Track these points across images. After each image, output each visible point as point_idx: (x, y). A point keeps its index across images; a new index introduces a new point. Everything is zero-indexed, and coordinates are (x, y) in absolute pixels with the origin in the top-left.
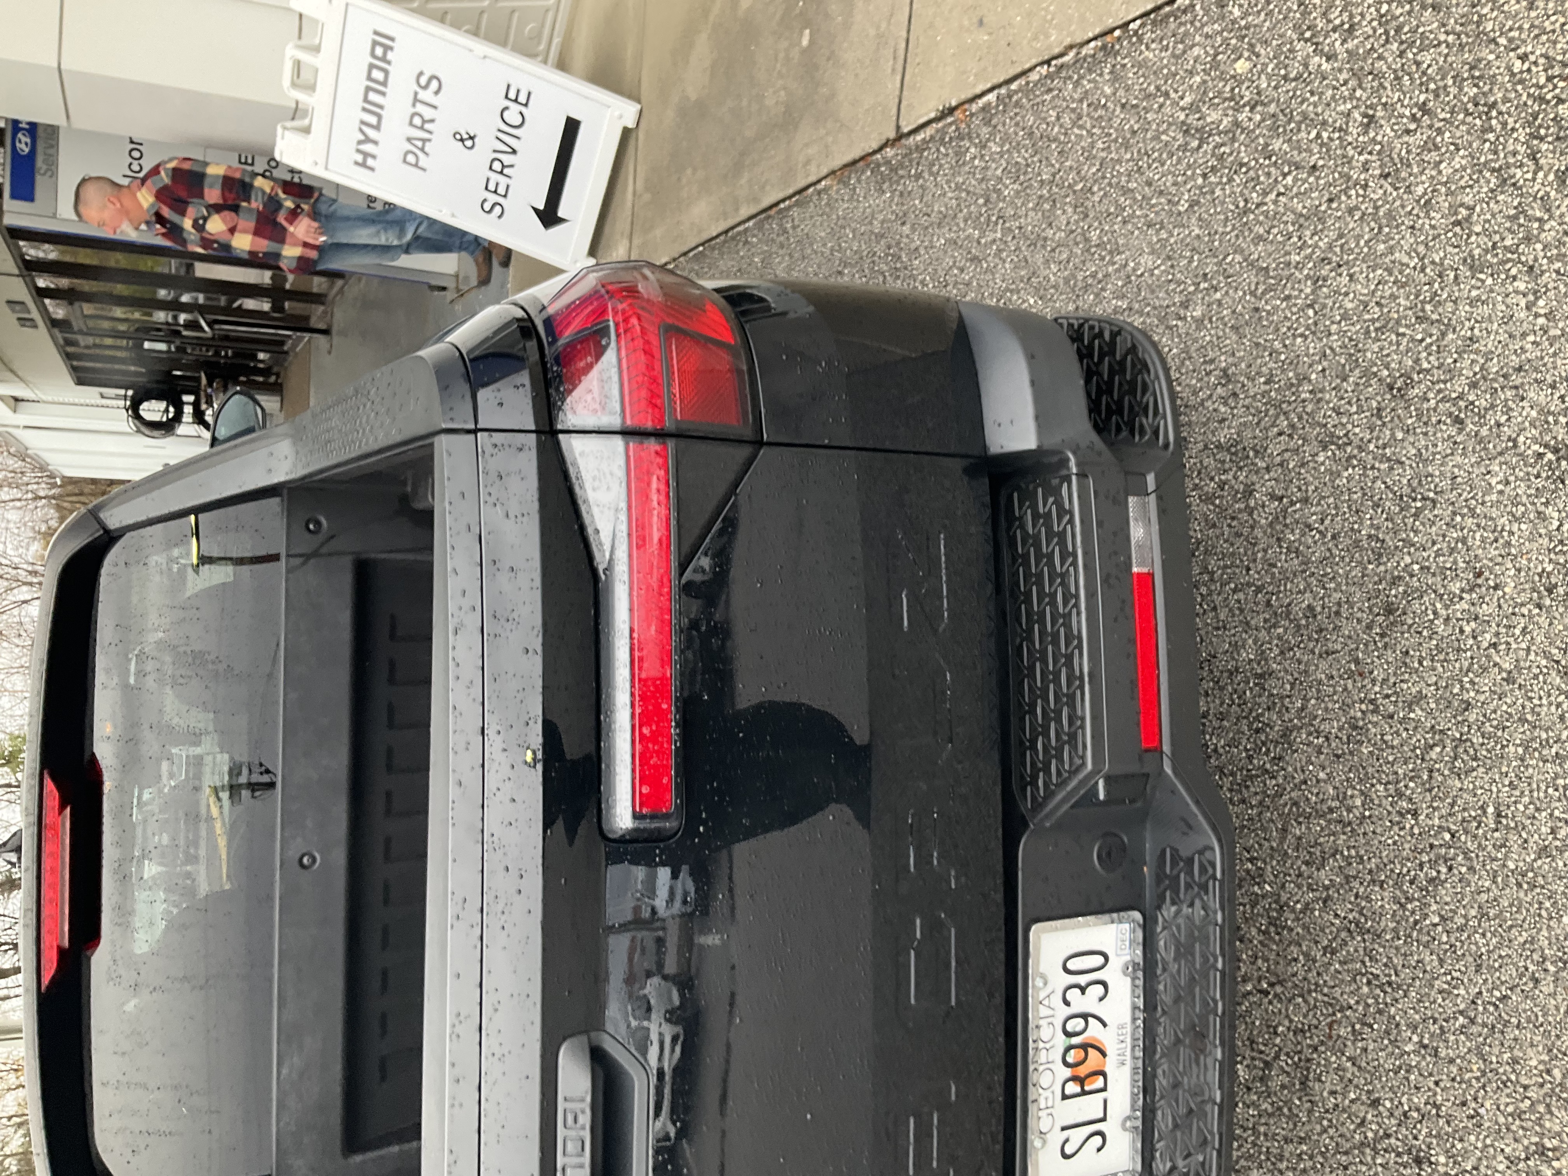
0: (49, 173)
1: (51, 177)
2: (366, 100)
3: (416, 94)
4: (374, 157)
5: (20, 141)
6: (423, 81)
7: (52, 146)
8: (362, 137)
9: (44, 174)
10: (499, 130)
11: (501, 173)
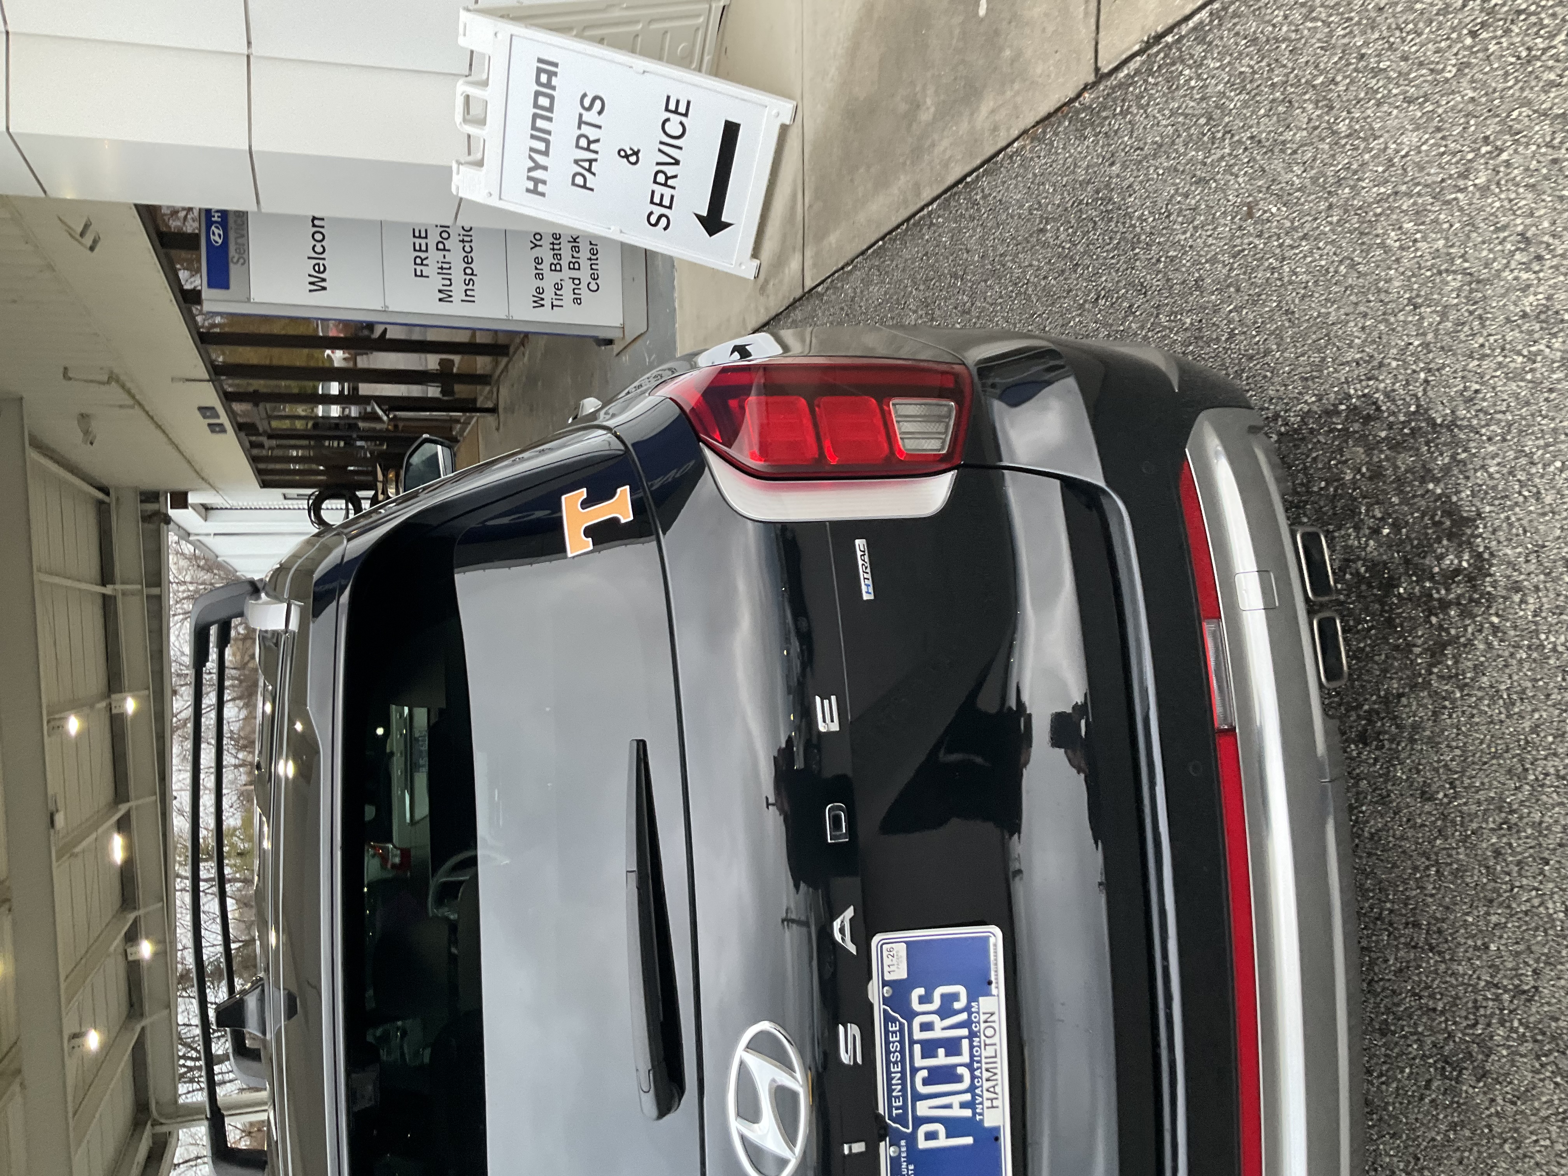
0: (242, 261)
1: (243, 264)
2: (534, 127)
3: (581, 115)
4: (544, 182)
5: (214, 234)
6: (587, 103)
7: (242, 235)
8: (532, 164)
9: (237, 263)
10: (661, 143)
11: (665, 184)
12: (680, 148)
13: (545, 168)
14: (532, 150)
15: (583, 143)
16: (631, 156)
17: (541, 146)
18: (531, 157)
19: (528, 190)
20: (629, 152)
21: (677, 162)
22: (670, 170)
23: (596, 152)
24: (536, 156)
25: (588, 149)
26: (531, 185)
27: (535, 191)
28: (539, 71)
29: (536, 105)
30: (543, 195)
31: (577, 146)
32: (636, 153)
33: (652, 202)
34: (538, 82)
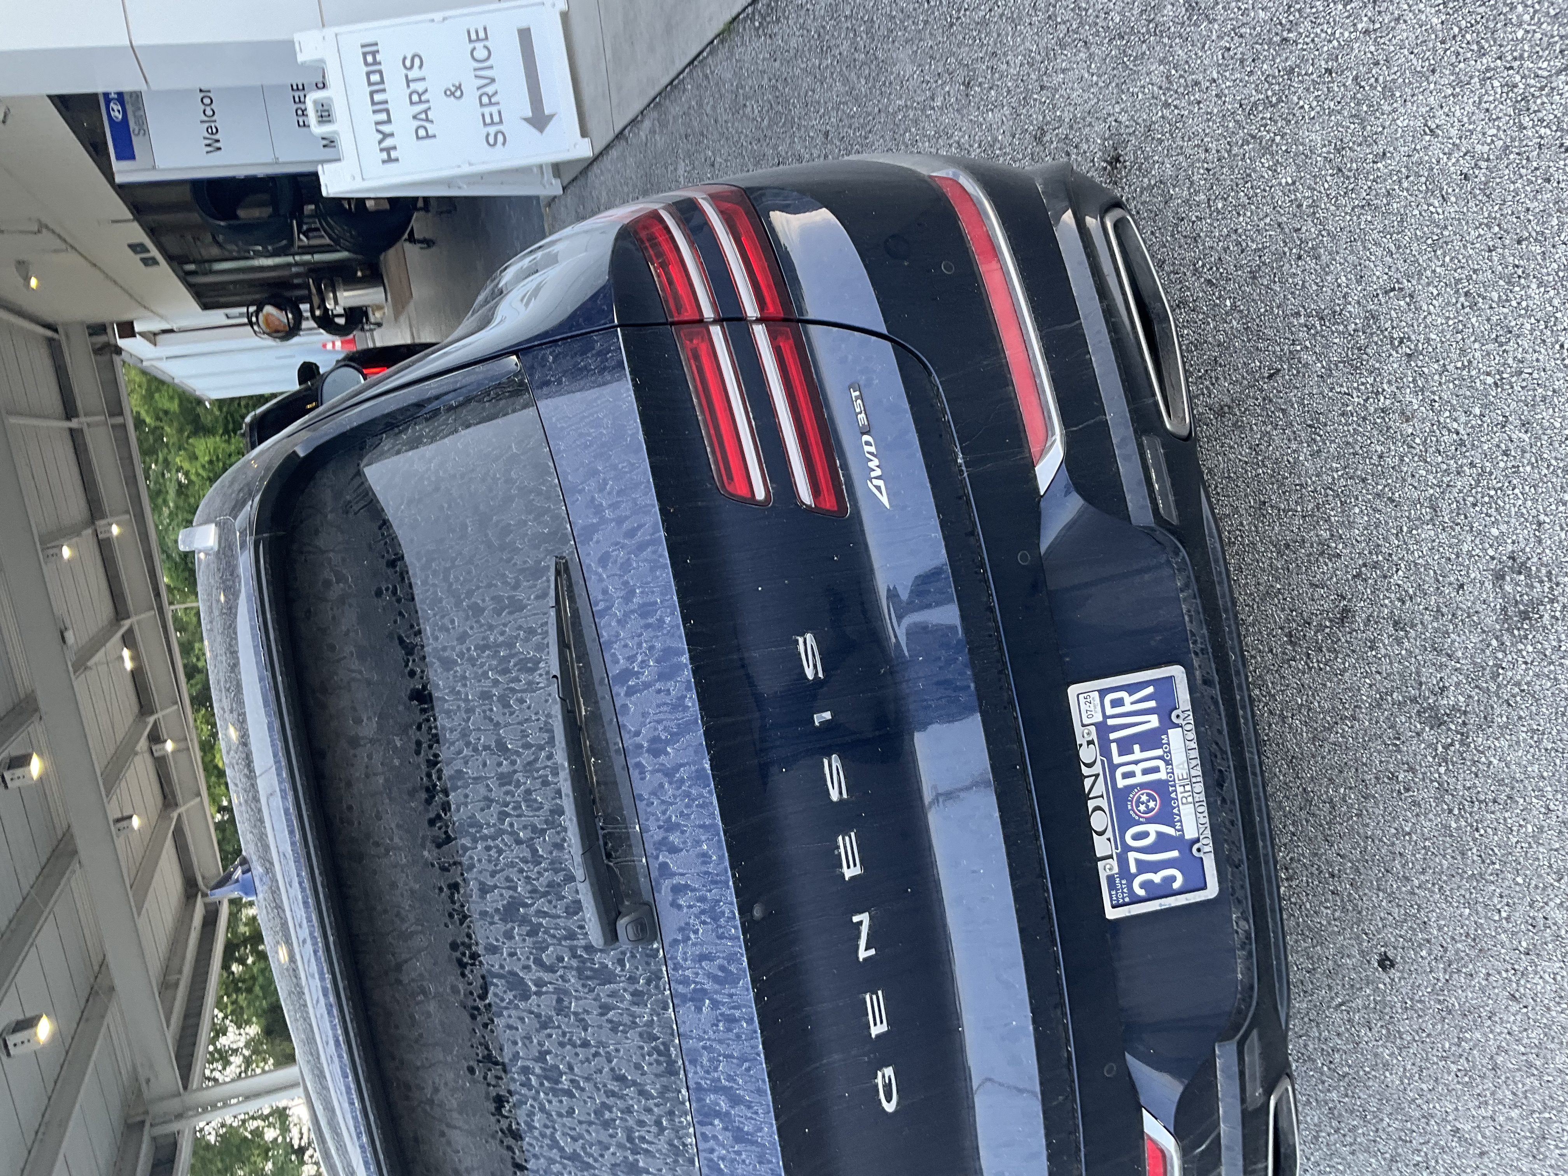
2: (373, 103)
3: (407, 80)
4: (395, 148)
6: (408, 63)
10: (475, 70)
11: (491, 103)
12: (491, 67)
13: (392, 135)
14: (377, 123)
15: (415, 98)
16: (455, 92)
17: (383, 116)
18: (378, 131)
19: (384, 162)
20: (453, 89)
21: (493, 80)
22: (490, 90)
23: (428, 101)
24: (380, 128)
25: (420, 102)
26: (384, 155)
27: (390, 160)
28: (365, 55)
29: (370, 84)
30: (397, 160)
31: (412, 103)
32: (459, 87)
33: (485, 124)
34: (366, 63)
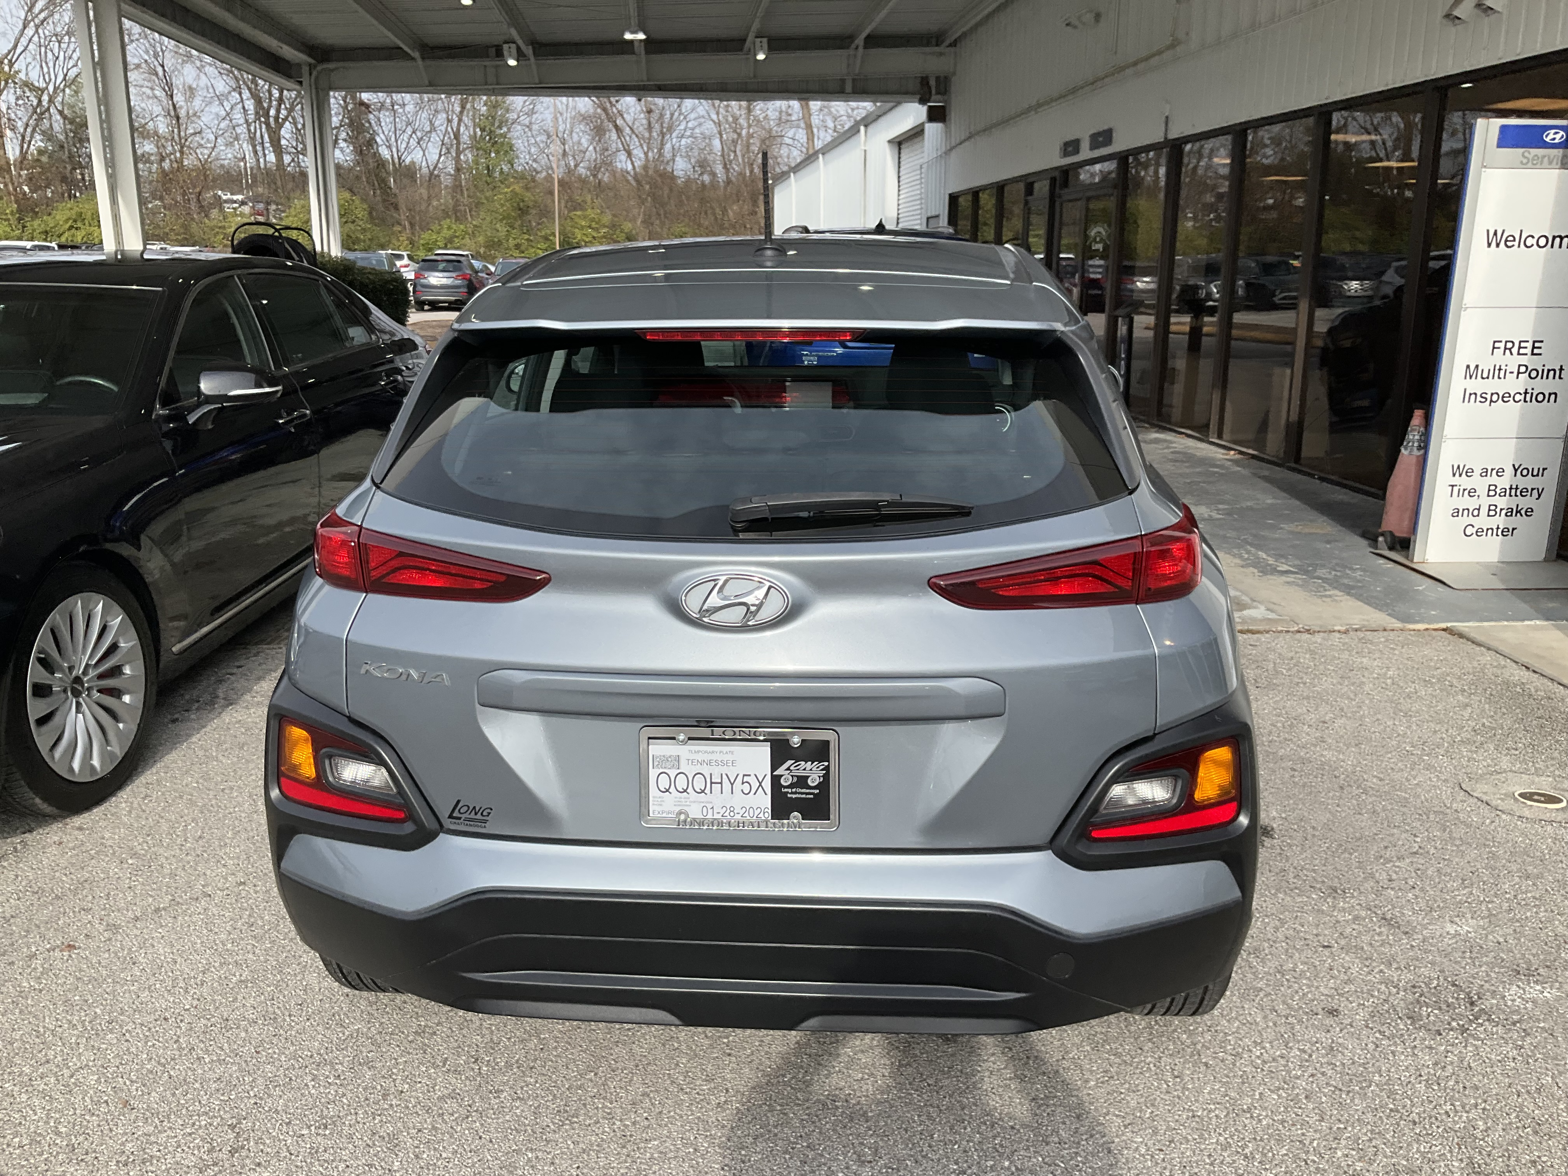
5: (1556, 133)
7: (1550, 163)
9: (1523, 156)
